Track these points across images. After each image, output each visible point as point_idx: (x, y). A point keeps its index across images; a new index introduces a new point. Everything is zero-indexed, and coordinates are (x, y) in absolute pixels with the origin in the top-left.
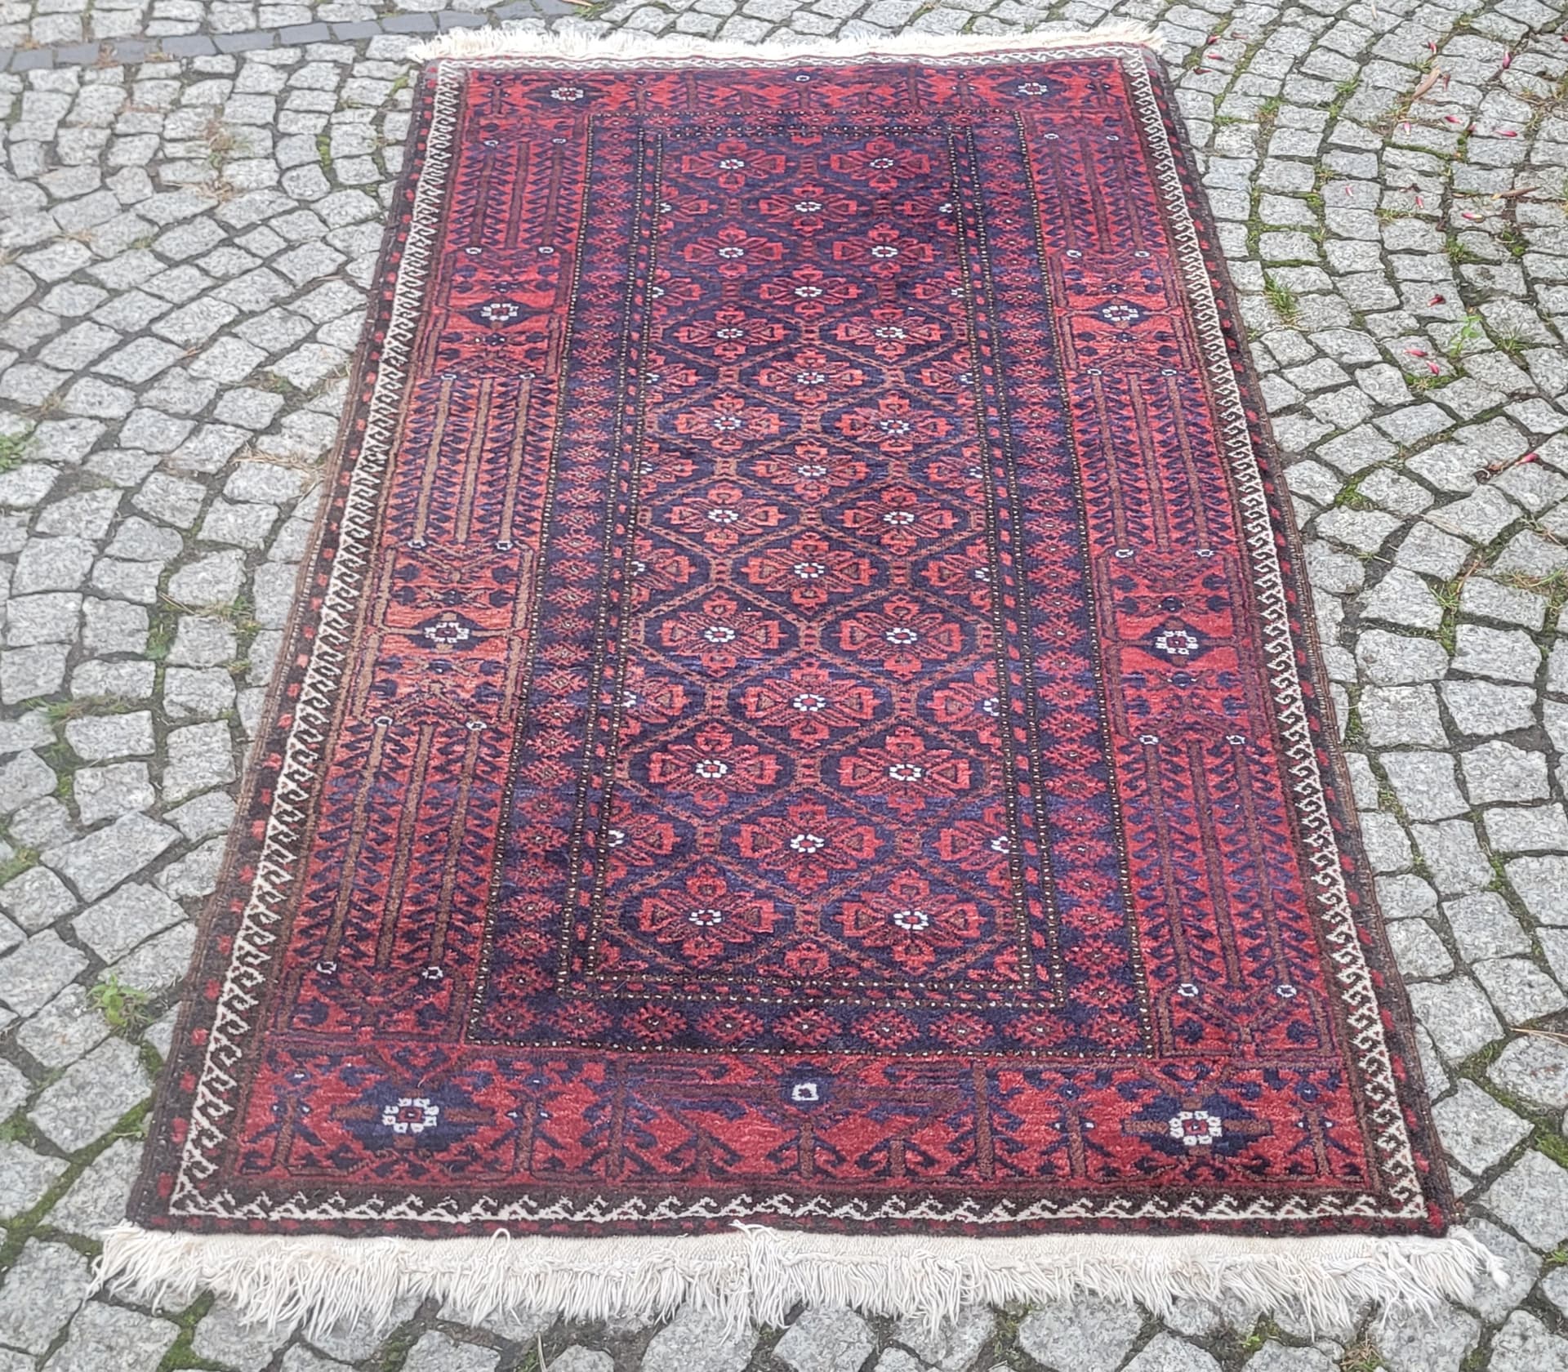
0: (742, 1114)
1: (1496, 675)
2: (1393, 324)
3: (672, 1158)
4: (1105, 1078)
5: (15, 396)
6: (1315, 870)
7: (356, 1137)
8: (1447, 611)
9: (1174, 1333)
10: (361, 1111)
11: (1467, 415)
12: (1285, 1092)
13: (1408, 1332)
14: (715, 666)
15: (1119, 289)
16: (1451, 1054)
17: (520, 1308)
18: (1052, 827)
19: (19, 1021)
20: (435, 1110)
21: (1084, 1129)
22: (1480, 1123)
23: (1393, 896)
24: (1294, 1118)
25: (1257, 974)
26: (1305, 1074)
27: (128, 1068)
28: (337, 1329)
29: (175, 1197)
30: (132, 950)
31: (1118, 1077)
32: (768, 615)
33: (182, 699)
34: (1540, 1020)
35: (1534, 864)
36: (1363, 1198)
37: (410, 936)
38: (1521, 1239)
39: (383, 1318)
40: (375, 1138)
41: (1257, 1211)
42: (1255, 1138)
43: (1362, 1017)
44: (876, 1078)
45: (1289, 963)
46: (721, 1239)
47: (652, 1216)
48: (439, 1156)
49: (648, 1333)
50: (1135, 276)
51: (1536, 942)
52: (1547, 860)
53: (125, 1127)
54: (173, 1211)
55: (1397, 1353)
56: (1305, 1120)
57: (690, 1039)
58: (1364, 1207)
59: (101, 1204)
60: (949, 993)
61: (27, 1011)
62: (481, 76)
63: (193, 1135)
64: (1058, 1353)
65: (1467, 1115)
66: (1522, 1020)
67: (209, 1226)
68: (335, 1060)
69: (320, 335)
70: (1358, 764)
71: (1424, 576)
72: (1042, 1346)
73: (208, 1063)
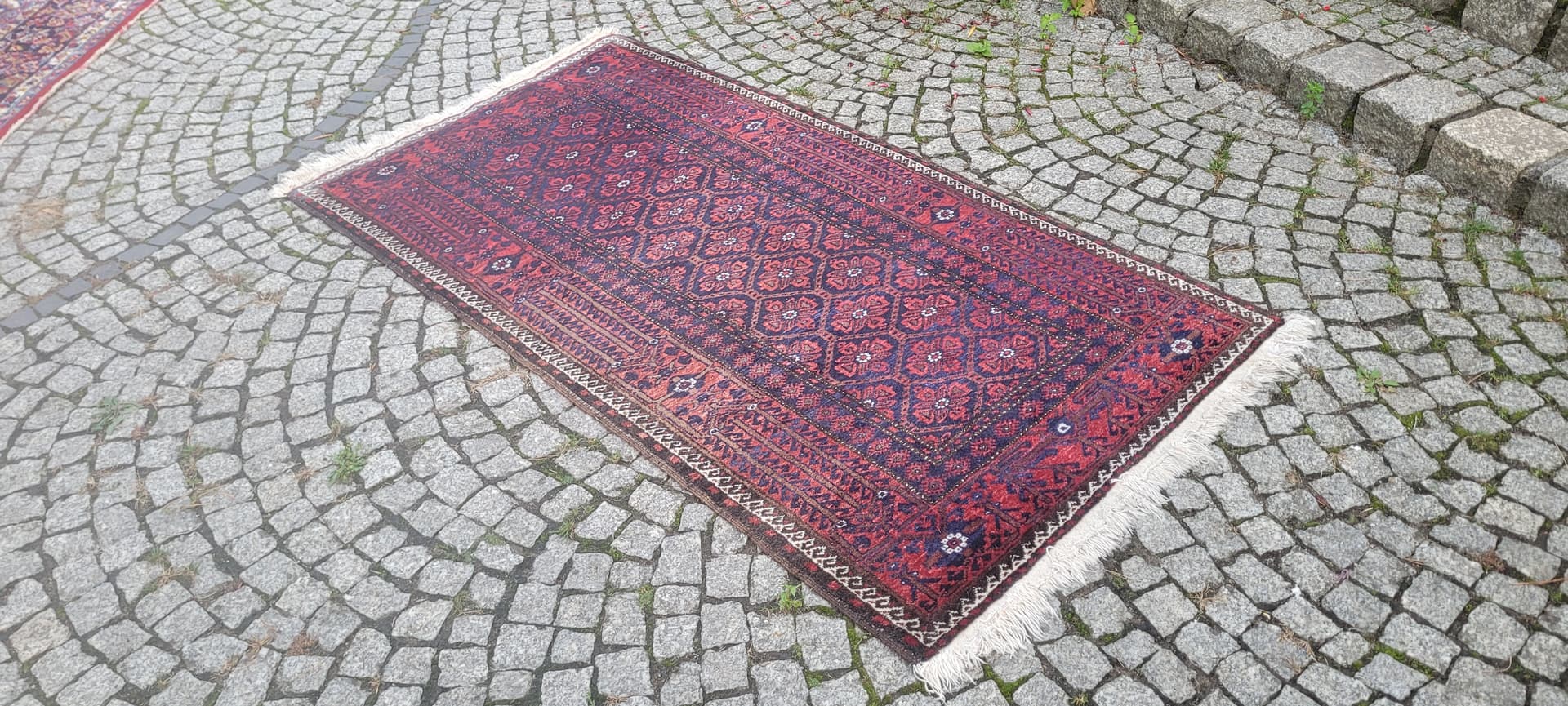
0: (1057, 451)
1: (1046, 164)
2: (848, 80)
3: (1058, 481)
5: (309, 437)
7: (948, 566)
8: (1003, 155)
10: (935, 556)
11: (916, 94)
13: (1313, 356)
14: (807, 325)
15: (741, 118)
16: (1205, 274)
17: (1088, 567)
18: (1001, 294)
19: (748, 645)
20: (959, 534)
21: (1155, 371)
22: (1242, 287)
23: (1122, 243)
25: (1127, 291)
27: (820, 621)
28: (1044, 629)
29: (921, 640)
30: (749, 584)
31: (1139, 350)
32: (796, 297)
33: (610, 487)
34: (1209, 249)
36: (1252, 329)
37: (853, 490)
38: (1298, 309)
39: (1053, 611)
40: (955, 560)
42: (1201, 336)
44: (1075, 406)
45: (1130, 282)
46: (1114, 490)
47: (1082, 503)
48: (986, 546)
49: (1135, 538)
50: (740, 111)
51: (1176, 229)
53: (853, 640)
54: (929, 645)
56: (1205, 320)
57: (1002, 442)
58: (1256, 332)
59: (892, 671)
60: (1053, 366)
61: (747, 639)
63: (889, 617)
65: (1236, 288)
66: (1206, 252)
67: (947, 639)
68: (897, 550)
69: (426, 322)
70: (1053, 214)
71: (981, 149)
73: (853, 591)
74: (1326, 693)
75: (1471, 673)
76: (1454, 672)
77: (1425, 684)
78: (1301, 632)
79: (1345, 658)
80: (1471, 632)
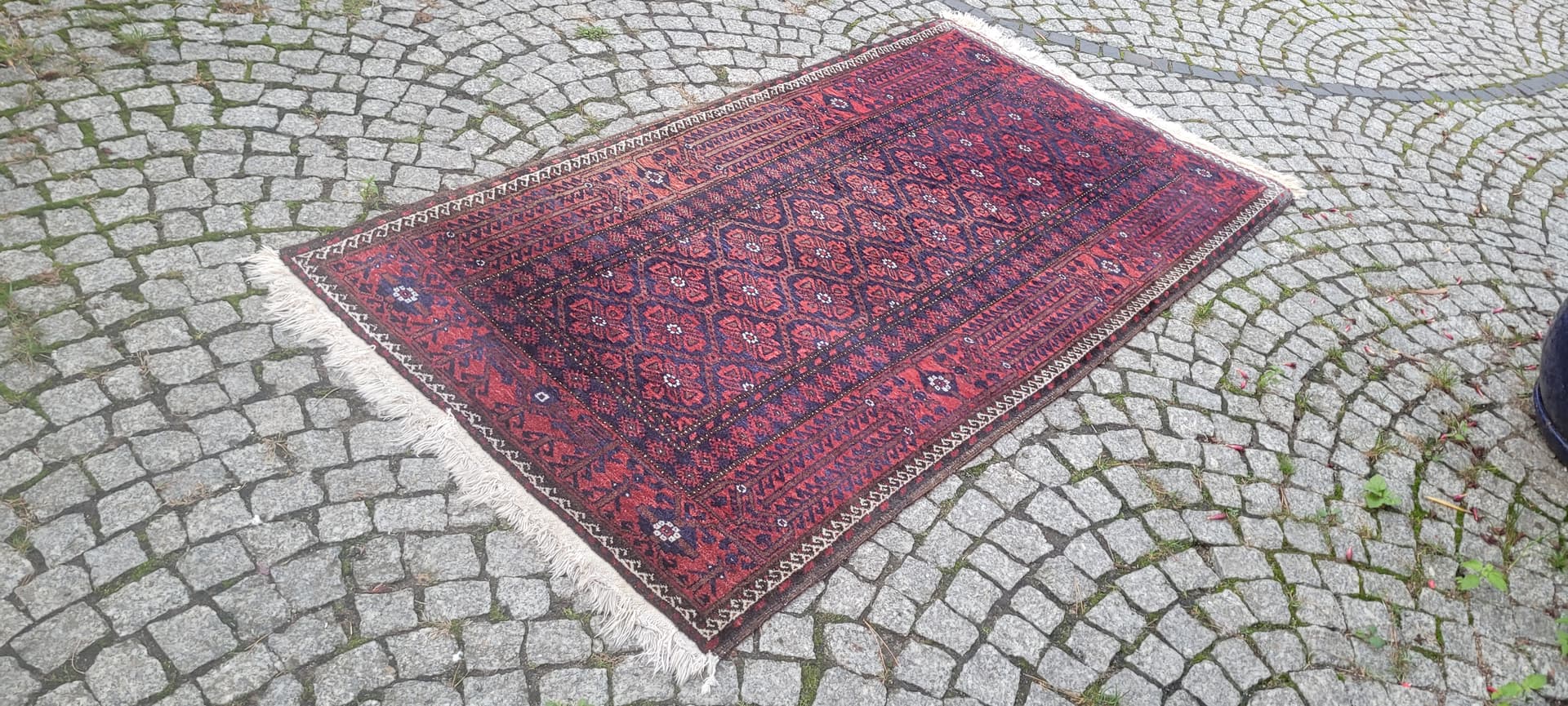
0: (509, 384)
1: (1079, 505)
2: (1251, 358)
3: (464, 376)
4: (659, 486)
5: (629, 22)
6: (866, 496)
7: (379, 285)
8: (1095, 468)
9: (549, 586)
10: (391, 280)
11: (1231, 412)
12: (724, 552)
13: (640, 672)
14: (734, 254)
15: (1125, 258)
16: (823, 606)
17: (345, 375)
18: (779, 396)
19: (344, 179)
20: (415, 299)
21: (624, 495)
22: (793, 636)
23: (889, 536)
24: (711, 562)
25: (779, 508)
26: (741, 553)
27: (350, 215)
28: (287, 331)
29: (301, 257)
30: (406, 187)
31: (664, 490)
32: (783, 255)
33: (537, 134)
34: (883, 629)
35: (978, 578)
36: (693, 611)
37: (490, 247)
38: (740, 687)
39: (303, 341)
40: (384, 290)
41: (644, 577)
42: (683, 554)
43: (800, 557)
44: (574, 415)
45: (800, 516)
46: (437, 410)
47: (429, 386)
48: (394, 312)
49: (375, 418)
50: (1140, 260)
51: (930, 603)
52: (986, 581)
53: (322, 229)
54: (294, 259)
55: (623, 673)
56: (714, 567)
57: (531, 350)
58: (688, 613)
59: (281, 242)
60: (646, 412)
62: (956, 34)
63: (335, 245)
64: (497, 552)
65: (792, 629)
66: (875, 622)
67: (297, 271)
68: (411, 261)
69: (761, 71)
70: (955, 482)
71: (1105, 448)
72: (494, 543)
73: (372, 231)
74: (120, 498)
75: (84, 628)
76: (92, 613)
77: (91, 582)
78: (202, 505)
79: (156, 530)
80: (135, 652)
